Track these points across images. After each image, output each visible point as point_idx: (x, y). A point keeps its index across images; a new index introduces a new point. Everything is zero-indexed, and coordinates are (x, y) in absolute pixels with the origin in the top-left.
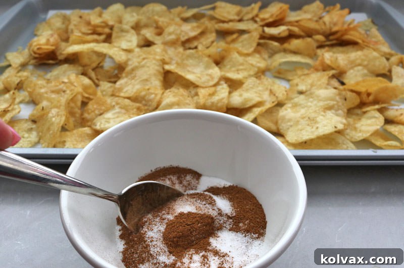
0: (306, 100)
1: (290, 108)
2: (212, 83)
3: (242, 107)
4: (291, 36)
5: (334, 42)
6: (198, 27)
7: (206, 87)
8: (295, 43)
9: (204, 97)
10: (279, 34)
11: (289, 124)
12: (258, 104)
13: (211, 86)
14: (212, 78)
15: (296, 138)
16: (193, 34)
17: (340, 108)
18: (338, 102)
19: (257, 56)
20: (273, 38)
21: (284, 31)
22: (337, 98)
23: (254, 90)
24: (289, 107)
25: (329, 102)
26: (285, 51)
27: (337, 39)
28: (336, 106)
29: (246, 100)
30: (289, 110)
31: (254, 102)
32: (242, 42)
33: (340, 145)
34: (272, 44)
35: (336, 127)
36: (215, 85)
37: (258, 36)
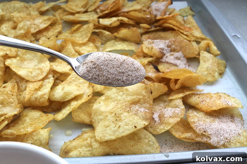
0: (117, 93)
1: (104, 100)
2: (41, 77)
3: (62, 101)
4: (122, 25)
5: (158, 28)
6: (49, 20)
7: (35, 82)
8: (124, 32)
9: (30, 93)
10: (111, 24)
11: (100, 117)
12: (76, 98)
13: (39, 81)
14: (42, 72)
15: (101, 135)
16: (43, 26)
17: (146, 101)
18: (144, 96)
19: (91, 44)
20: (106, 28)
21: (115, 22)
22: (144, 92)
23: (76, 83)
24: (102, 100)
25: (135, 97)
26: (116, 38)
27: (160, 26)
28: (142, 101)
29: (66, 94)
30: (102, 103)
31: (72, 96)
32: (81, 32)
33: (142, 140)
34: (105, 33)
35: (135, 127)
36: (43, 79)
37: (93, 27)
